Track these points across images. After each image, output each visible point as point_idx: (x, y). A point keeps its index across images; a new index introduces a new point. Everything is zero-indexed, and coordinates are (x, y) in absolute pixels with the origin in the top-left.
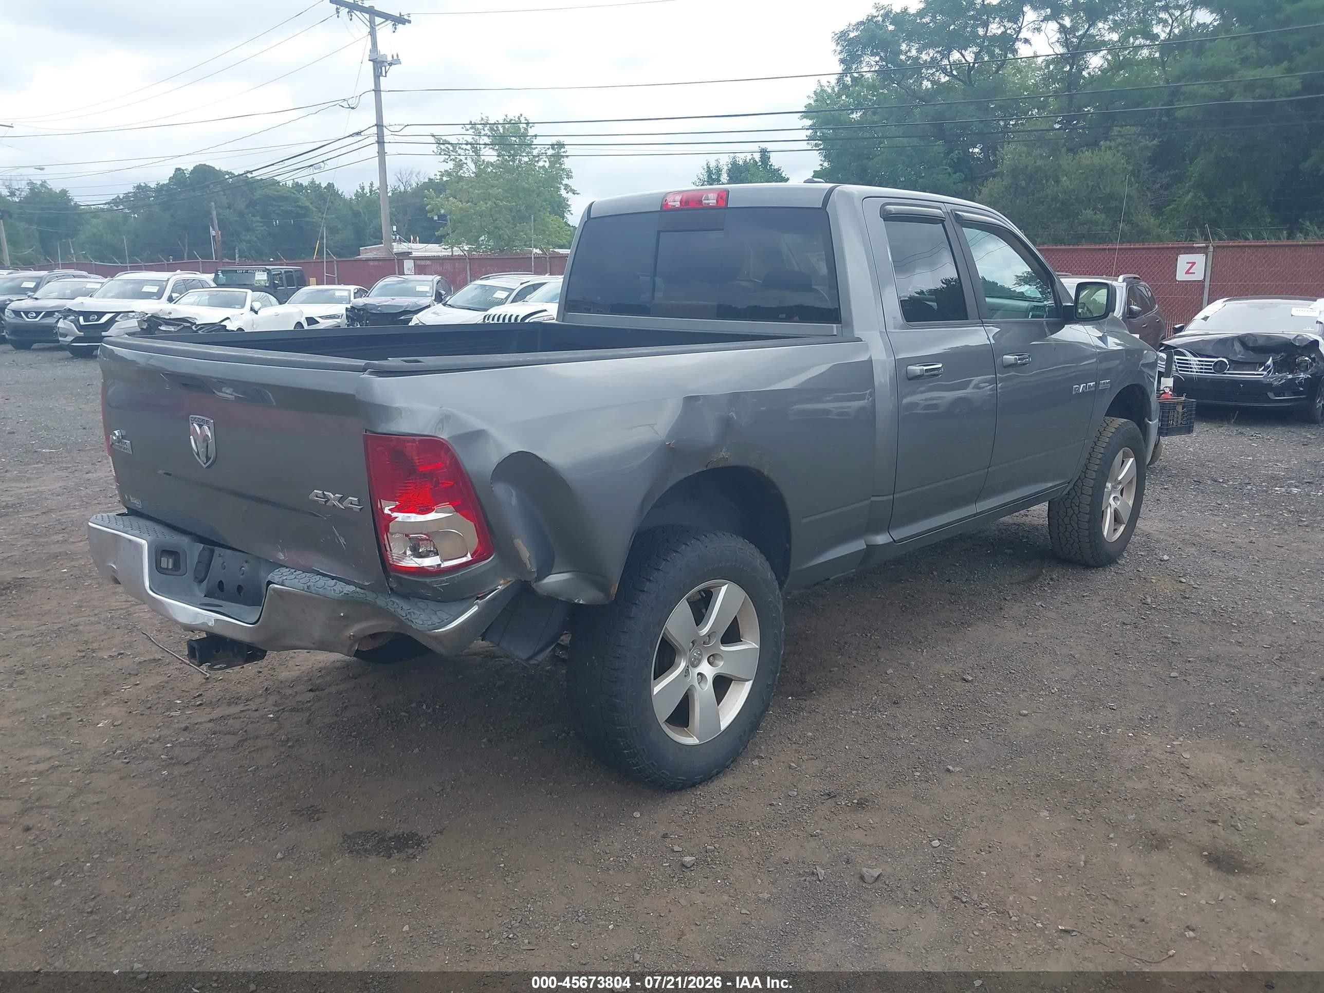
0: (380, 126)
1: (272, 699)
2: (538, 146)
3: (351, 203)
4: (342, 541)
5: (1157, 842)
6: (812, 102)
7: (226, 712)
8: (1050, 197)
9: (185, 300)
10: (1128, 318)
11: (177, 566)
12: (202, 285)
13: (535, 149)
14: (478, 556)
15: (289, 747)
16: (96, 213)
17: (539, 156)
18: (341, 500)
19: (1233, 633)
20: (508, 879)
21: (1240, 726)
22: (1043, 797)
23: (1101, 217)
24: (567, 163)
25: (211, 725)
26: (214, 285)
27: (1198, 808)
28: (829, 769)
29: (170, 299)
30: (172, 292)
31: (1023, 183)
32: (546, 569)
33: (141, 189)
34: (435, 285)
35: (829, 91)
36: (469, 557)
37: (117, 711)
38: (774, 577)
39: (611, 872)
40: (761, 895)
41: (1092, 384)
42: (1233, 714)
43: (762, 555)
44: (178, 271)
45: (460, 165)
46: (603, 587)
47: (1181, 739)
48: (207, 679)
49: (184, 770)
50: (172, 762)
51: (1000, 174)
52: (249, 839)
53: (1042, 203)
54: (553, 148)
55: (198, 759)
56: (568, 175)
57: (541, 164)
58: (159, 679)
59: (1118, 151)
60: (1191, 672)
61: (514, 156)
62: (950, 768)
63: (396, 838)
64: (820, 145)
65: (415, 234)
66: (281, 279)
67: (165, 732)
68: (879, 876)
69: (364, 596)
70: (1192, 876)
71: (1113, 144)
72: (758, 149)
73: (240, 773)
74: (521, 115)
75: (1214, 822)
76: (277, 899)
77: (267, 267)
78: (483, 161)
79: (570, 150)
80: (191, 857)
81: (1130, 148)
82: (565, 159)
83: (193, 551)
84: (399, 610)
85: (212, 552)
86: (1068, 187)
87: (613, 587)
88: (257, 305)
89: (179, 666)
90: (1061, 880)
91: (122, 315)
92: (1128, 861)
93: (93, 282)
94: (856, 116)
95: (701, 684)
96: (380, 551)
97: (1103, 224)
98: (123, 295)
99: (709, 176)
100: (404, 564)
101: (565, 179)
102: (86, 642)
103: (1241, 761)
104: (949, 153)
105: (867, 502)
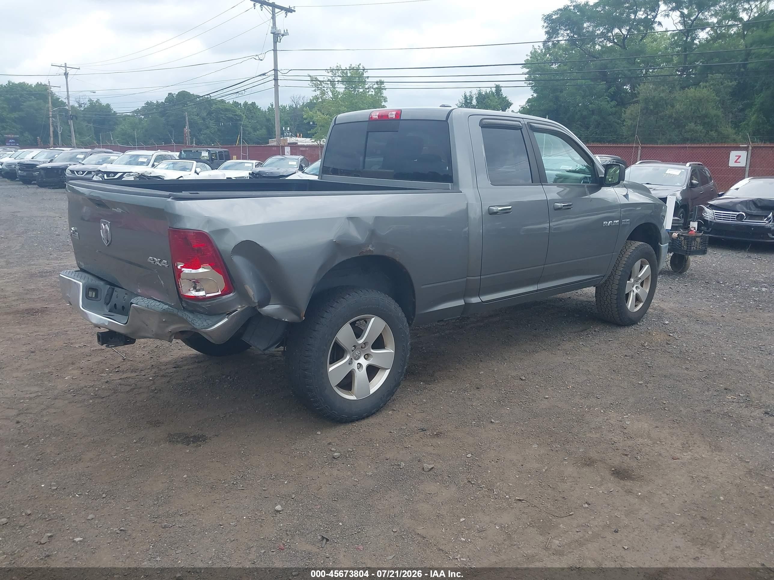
0: (276, 70)
1: (154, 370)
2: (369, 83)
3: (265, 114)
4: (162, 282)
5: (589, 462)
6: (529, 58)
7: (129, 376)
8: (667, 115)
9: (161, 166)
10: (690, 188)
11: (96, 296)
12: (172, 158)
13: (366, 84)
14: (224, 293)
15: (155, 393)
16: (125, 117)
17: (368, 89)
18: (160, 262)
19: (686, 363)
20: (243, 458)
21: (665, 410)
22: (538, 438)
23: (700, 128)
24: (385, 93)
25: (120, 381)
26: (178, 158)
27: (621, 448)
28: (428, 417)
29: (153, 166)
30: (155, 161)
31: (652, 107)
32: (265, 302)
33: (149, 105)
34: (299, 162)
35: (540, 51)
36: (220, 293)
37: (76, 372)
38: (404, 315)
39: (296, 458)
40: (367, 473)
41: (617, 221)
42: (664, 404)
43: (397, 304)
44: (159, 150)
45: (323, 93)
46: (298, 313)
47: (629, 415)
48: (124, 359)
49: (100, 400)
50: (96, 396)
51: (637, 102)
52: (123, 433)
53: (663, 119)
54: (378, 84)
55: (109, 396)
56: (385, 100)
57: (370, 93)
58: (101, 358)
59: (711, 89)
60: (651, 382)
61: (355, 88)
62: (493, 420)
63: (194, 437)
64: (532, 83)
65: (300, 132)
66: (216, 156)
67: (97, 383)
68: (432, 468)
69: (172, 311)
70: (600, 479)
71: (708, 84)
72: (494, 86)
73: (127, 403)
74: (360, 64)
75: (626, 455)
76: (128, 459)
77: (208, 149)
78: (337, 91)
79: (386, 85)
80: (92, 439)
81: (718, 87)
82: (384, 91)
83: (105, 289)
84: (188, 318)
85: (114, 289)
86: (679, 110)
87: (302, 313)
88: (198, 170)
89: (112, 353)
90: (529, 477)
91: (127, 174)
92: (570, 470)
93: (114, 156)
94: (555, 66)
95: (359, 369)
96: (176, 287)
97: (701, 132)
98: (129, 163)
99: (466, 101)
100: (189, 294)
101: (383, 102)
102: (69, 339)
103: (657, 427)
104: (609, 89)
105: (465, 279)
